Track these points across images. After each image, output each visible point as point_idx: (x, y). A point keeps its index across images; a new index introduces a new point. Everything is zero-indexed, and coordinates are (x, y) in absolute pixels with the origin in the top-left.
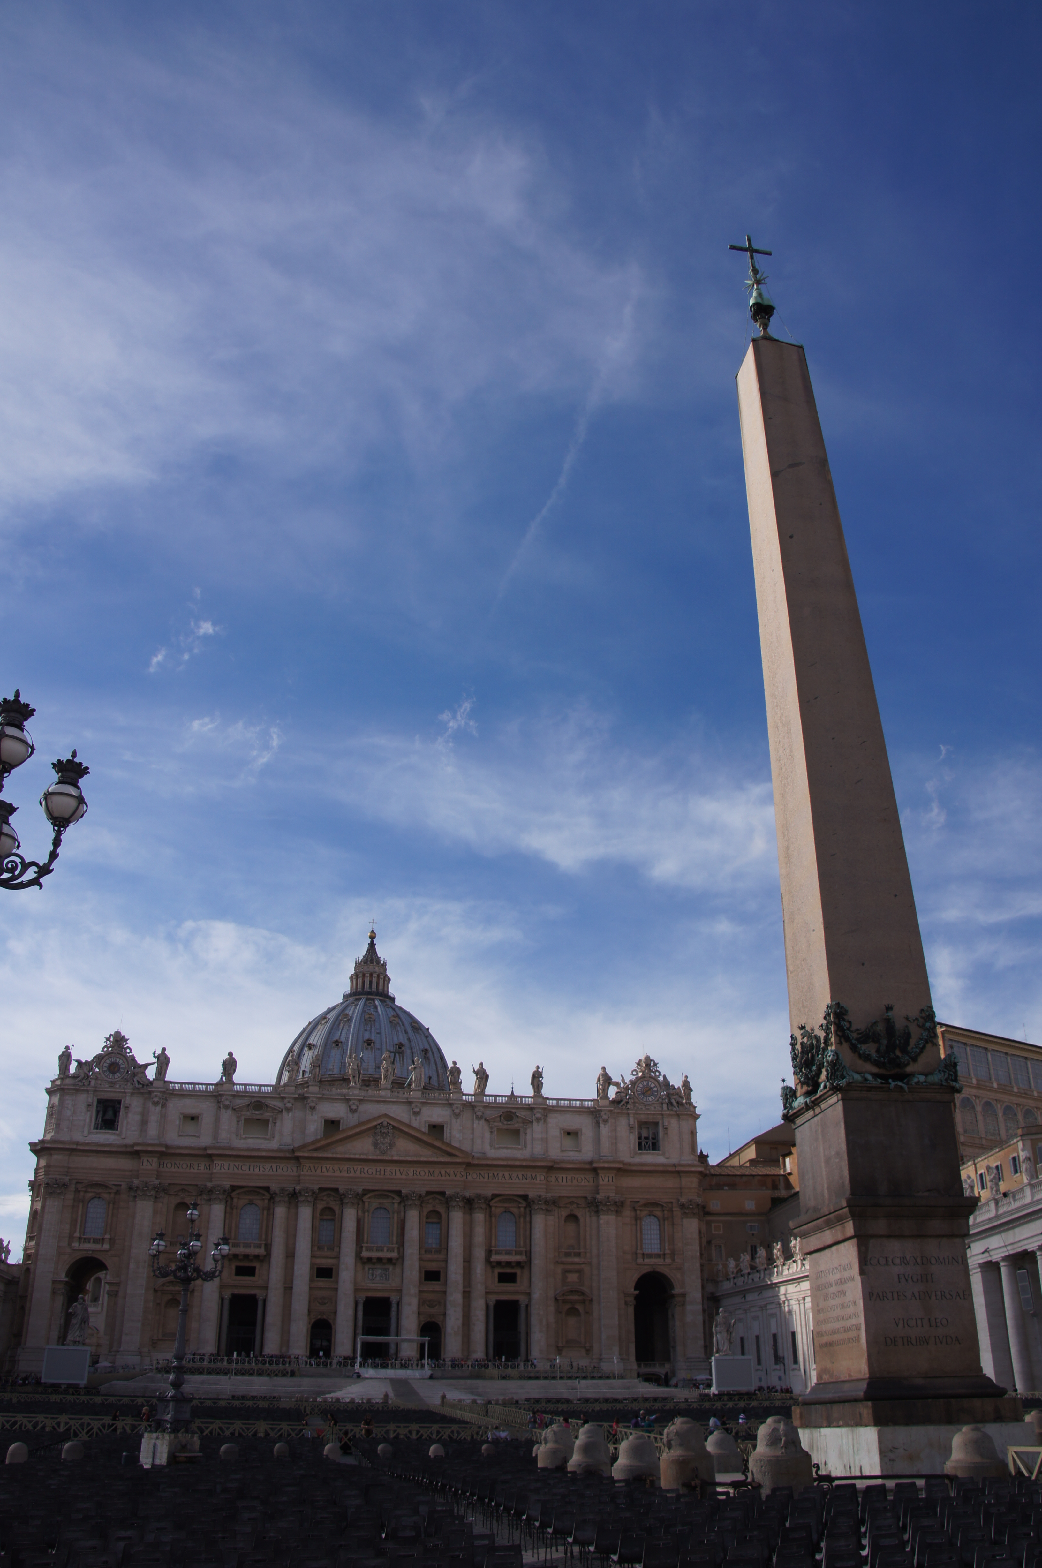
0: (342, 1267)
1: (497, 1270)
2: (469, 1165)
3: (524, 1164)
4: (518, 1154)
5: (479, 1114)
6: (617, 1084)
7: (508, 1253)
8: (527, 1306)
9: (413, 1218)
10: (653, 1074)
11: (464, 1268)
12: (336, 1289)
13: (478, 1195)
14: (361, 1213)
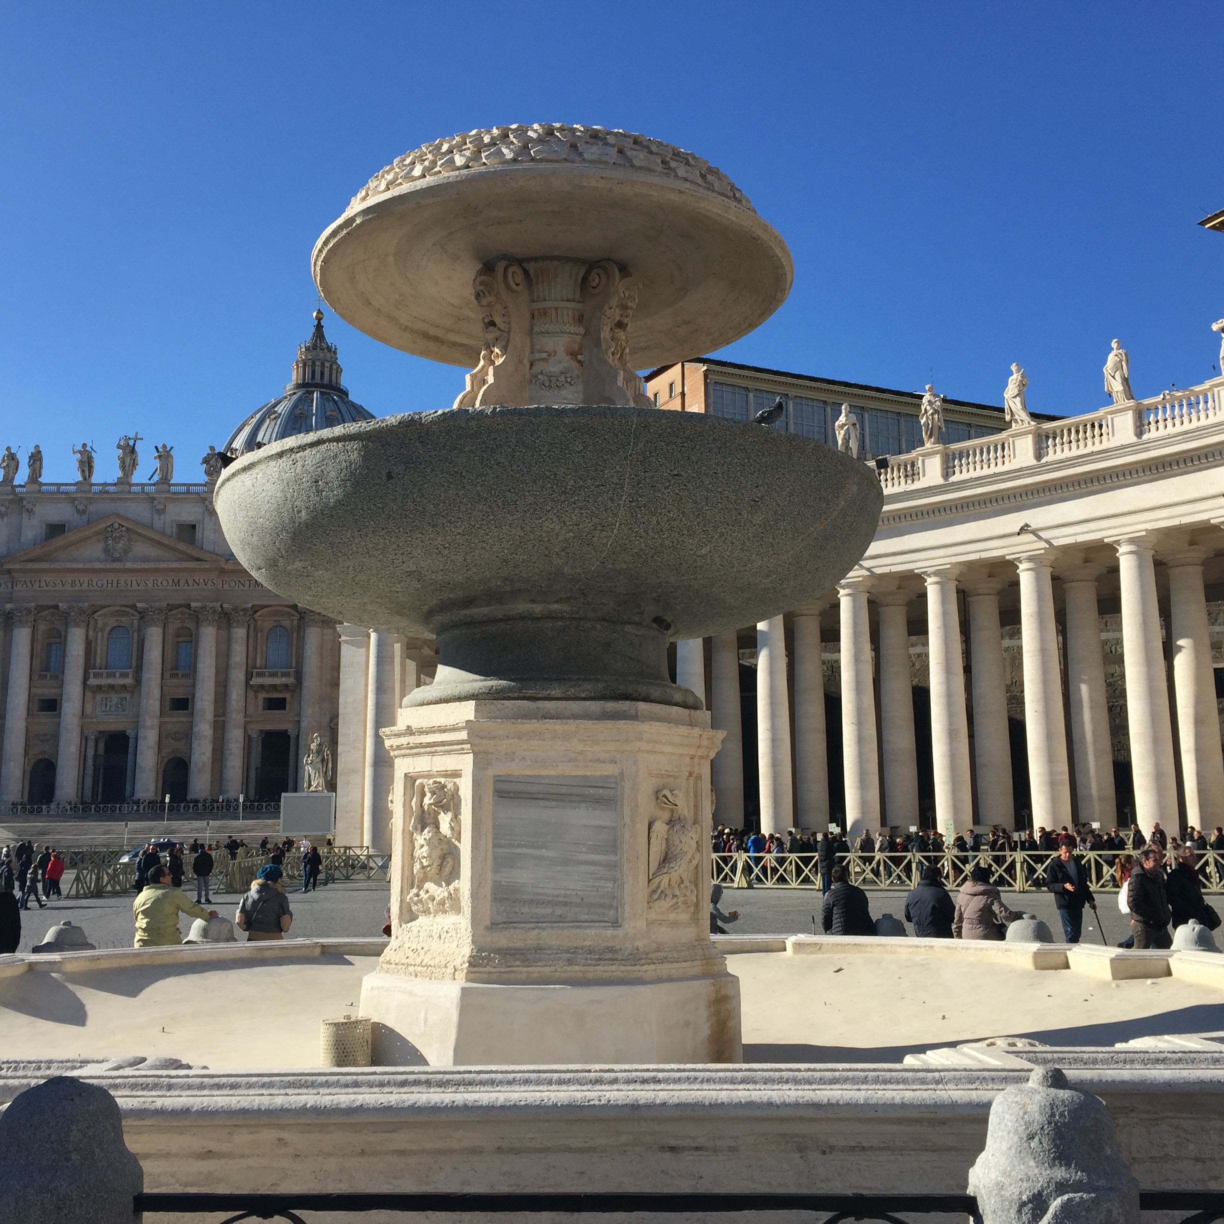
0: (64, 697)
1: (262, 696)
2: (223, 571)
7: (275, 674)
8: (298, 736)
9: (154, 636)
11: (217, 693)
12: (59, 723)
13: (237, 607)
14: (91, 632)
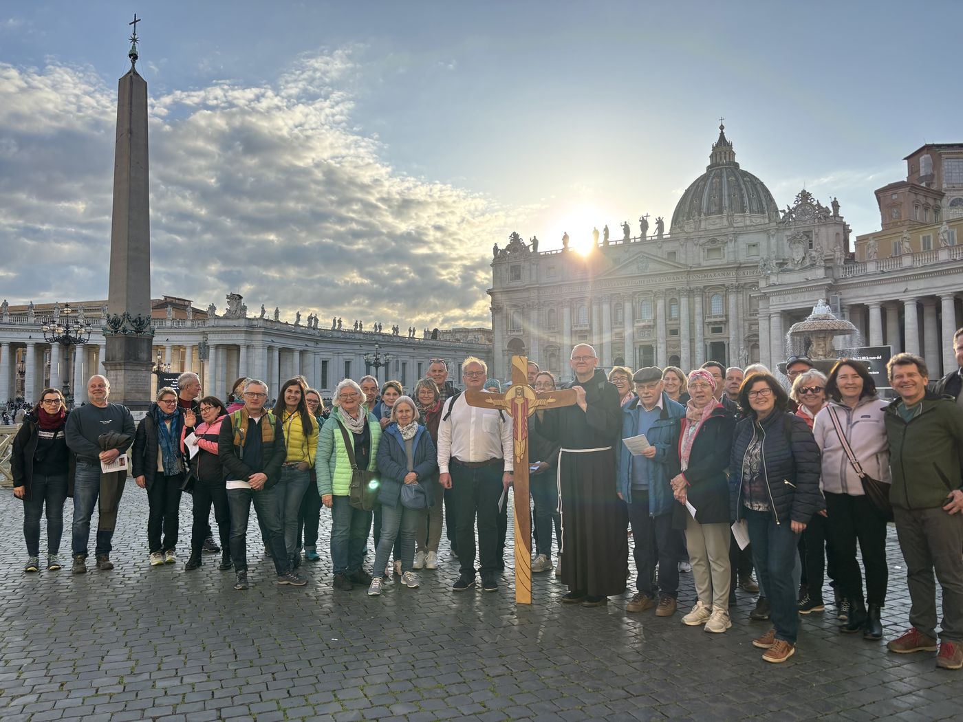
0: (625, 332)
1: (711, 327)
2: (689, 271)
3: (722, 267)
4: (720, 262)
5: (696, 242)
6: (784, 211)
7: (716, 317)
8: (728, 344)
9: (661, 303)
10: (809, 201)
11: (690, 327)
12: (624, 343)
13: (697, 287)
14: (634, 304)
